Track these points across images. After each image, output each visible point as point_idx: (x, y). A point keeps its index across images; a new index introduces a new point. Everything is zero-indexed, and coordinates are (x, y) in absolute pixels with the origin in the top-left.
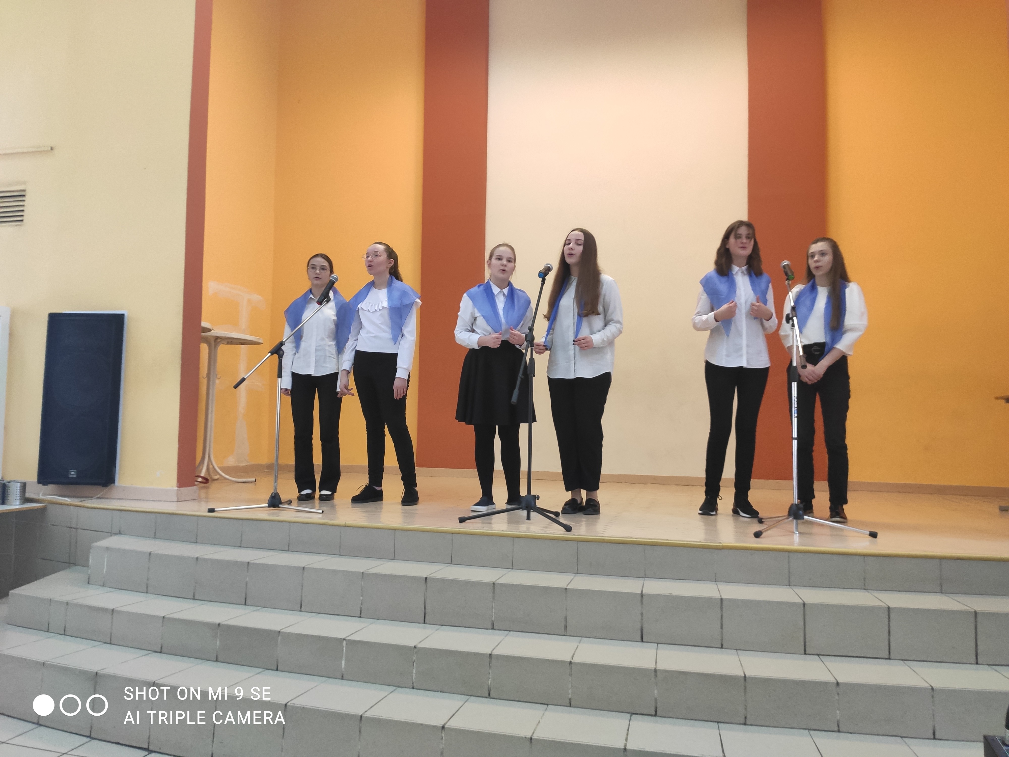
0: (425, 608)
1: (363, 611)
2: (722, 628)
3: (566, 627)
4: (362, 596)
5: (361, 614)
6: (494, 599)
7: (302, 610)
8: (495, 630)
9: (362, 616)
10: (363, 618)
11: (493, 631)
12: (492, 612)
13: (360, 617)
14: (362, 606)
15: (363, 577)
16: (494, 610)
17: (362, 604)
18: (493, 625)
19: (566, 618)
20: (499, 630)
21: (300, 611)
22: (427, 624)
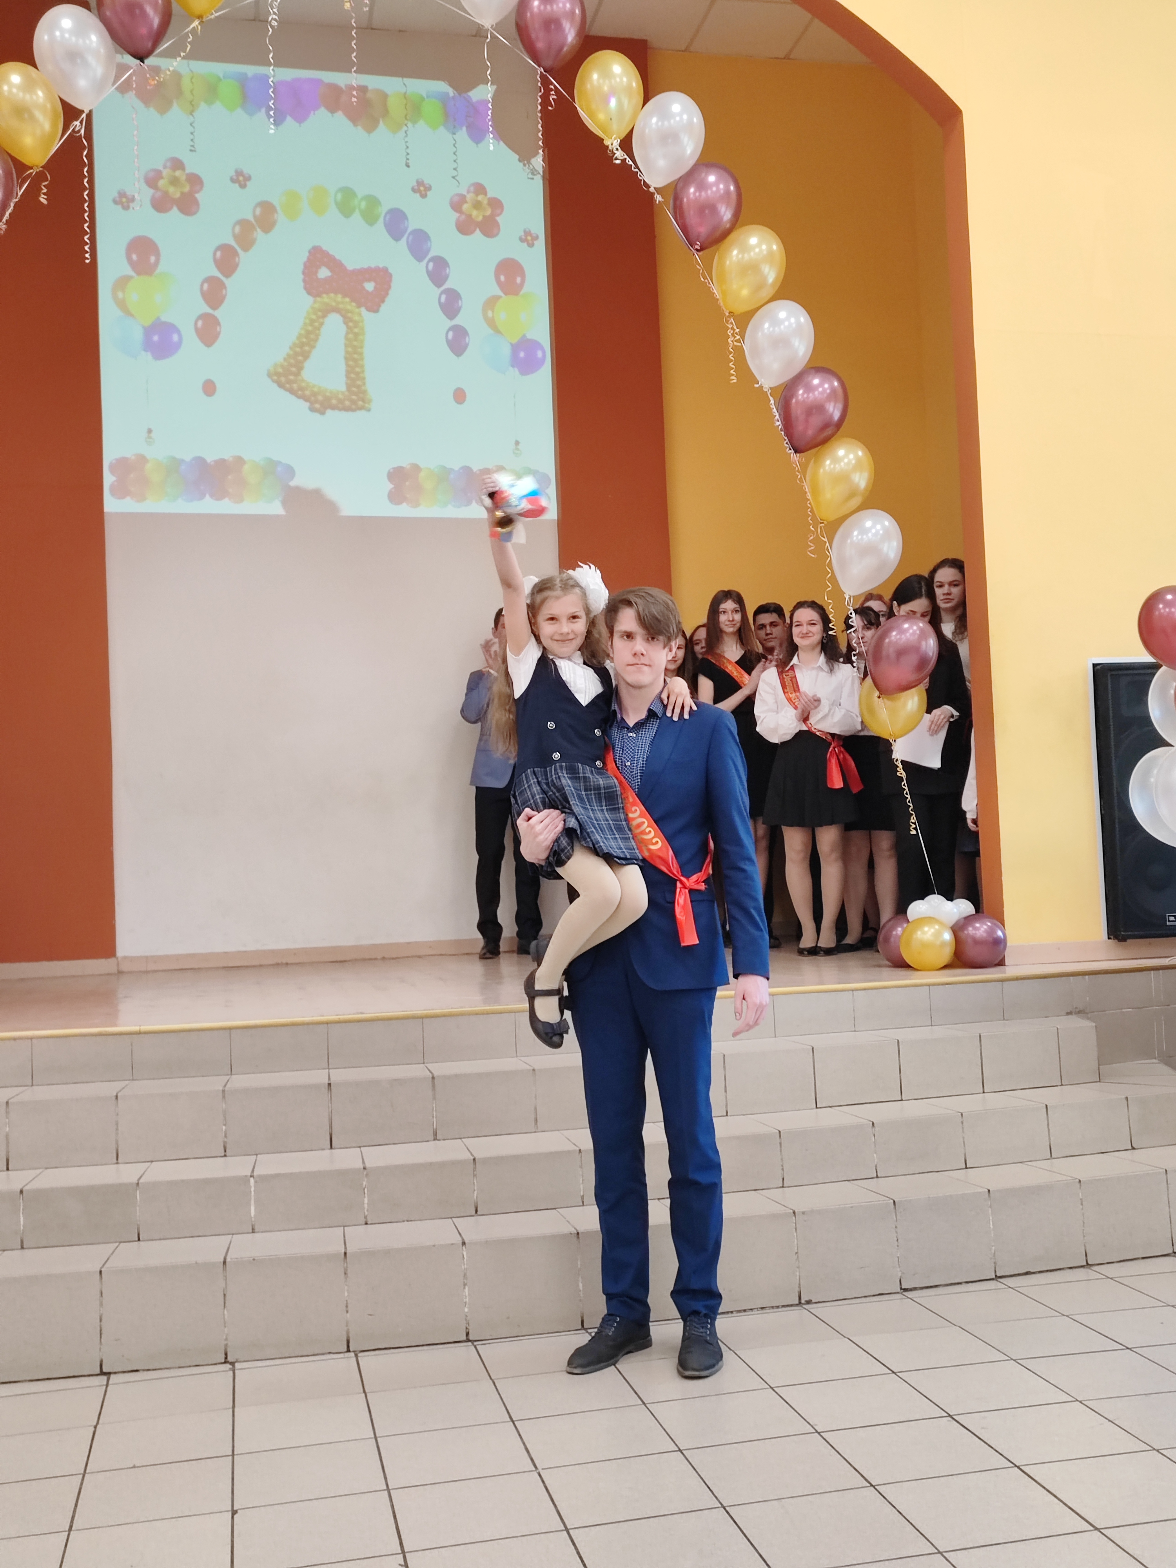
0: (331, 1127)
1: (228, 1146)
2: (726, 1091)
3: (536, 1120)
4: (225, 1125)
5: (225, 1151)
6: (434, 1098)
7: (120, 1160)
8: (439, 1140)
9: (227, 1155)
10: (231, 1156)
11: (437, 1142)
12: (433, 1117)
13: (225, 1156)
14: (226, 1140)
15: (224, 1097)
16: (435, 1114)
17: (226, 1136)
18: (435, 1134)
19: (536, 1109)
20: (444, 1140)
21: (117, 1163)
22: (335, 1149)
